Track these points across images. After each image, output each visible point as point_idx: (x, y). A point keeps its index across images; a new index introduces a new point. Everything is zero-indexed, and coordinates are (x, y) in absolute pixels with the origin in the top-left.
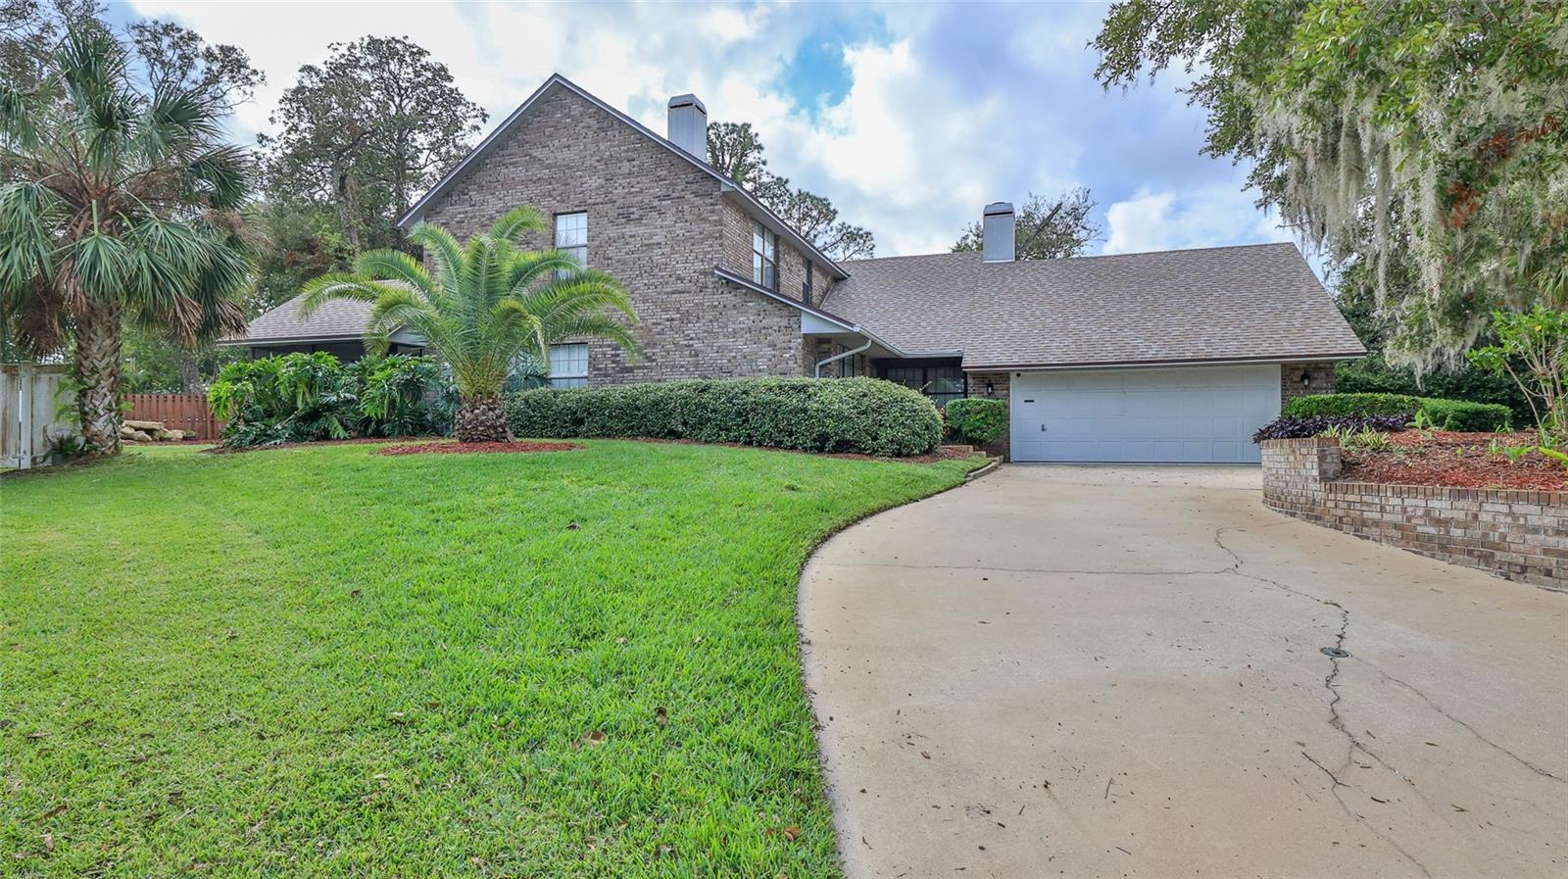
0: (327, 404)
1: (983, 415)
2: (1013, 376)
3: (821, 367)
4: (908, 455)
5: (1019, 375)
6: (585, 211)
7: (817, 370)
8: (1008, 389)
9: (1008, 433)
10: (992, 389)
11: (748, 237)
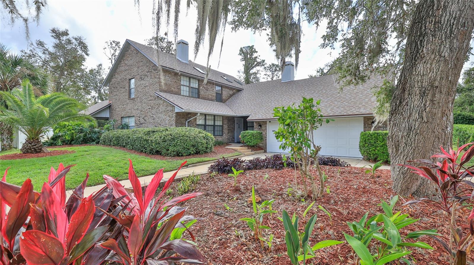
0: (59, 136)
1: (250, 137)
2: (268, 122)
3: (188, 122)
4: (182, 156)
5: (270, 122)
6: (134, 78)
7: (187, 123)
8: (266, 127)
9: (266, 142)
10: (261, 127)
11: (177, 81)
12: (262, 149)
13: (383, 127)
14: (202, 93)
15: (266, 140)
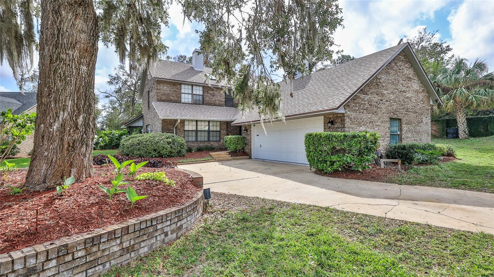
2: (252, 126)
5: (254, 125)
7: (175, 129)
8: (251, 131)
9: (251, 148)
10: (247, 131)
11: (177, 90)
12: (248, 155)
13: (341, 128)
14: (207, 99)
15: (251, 145)
